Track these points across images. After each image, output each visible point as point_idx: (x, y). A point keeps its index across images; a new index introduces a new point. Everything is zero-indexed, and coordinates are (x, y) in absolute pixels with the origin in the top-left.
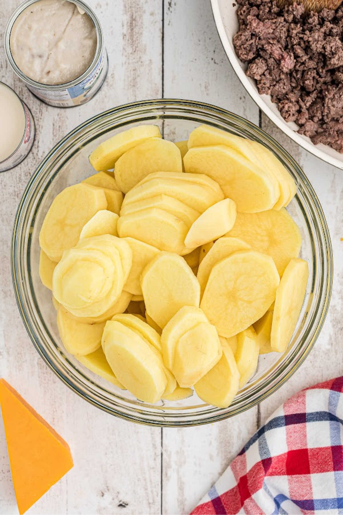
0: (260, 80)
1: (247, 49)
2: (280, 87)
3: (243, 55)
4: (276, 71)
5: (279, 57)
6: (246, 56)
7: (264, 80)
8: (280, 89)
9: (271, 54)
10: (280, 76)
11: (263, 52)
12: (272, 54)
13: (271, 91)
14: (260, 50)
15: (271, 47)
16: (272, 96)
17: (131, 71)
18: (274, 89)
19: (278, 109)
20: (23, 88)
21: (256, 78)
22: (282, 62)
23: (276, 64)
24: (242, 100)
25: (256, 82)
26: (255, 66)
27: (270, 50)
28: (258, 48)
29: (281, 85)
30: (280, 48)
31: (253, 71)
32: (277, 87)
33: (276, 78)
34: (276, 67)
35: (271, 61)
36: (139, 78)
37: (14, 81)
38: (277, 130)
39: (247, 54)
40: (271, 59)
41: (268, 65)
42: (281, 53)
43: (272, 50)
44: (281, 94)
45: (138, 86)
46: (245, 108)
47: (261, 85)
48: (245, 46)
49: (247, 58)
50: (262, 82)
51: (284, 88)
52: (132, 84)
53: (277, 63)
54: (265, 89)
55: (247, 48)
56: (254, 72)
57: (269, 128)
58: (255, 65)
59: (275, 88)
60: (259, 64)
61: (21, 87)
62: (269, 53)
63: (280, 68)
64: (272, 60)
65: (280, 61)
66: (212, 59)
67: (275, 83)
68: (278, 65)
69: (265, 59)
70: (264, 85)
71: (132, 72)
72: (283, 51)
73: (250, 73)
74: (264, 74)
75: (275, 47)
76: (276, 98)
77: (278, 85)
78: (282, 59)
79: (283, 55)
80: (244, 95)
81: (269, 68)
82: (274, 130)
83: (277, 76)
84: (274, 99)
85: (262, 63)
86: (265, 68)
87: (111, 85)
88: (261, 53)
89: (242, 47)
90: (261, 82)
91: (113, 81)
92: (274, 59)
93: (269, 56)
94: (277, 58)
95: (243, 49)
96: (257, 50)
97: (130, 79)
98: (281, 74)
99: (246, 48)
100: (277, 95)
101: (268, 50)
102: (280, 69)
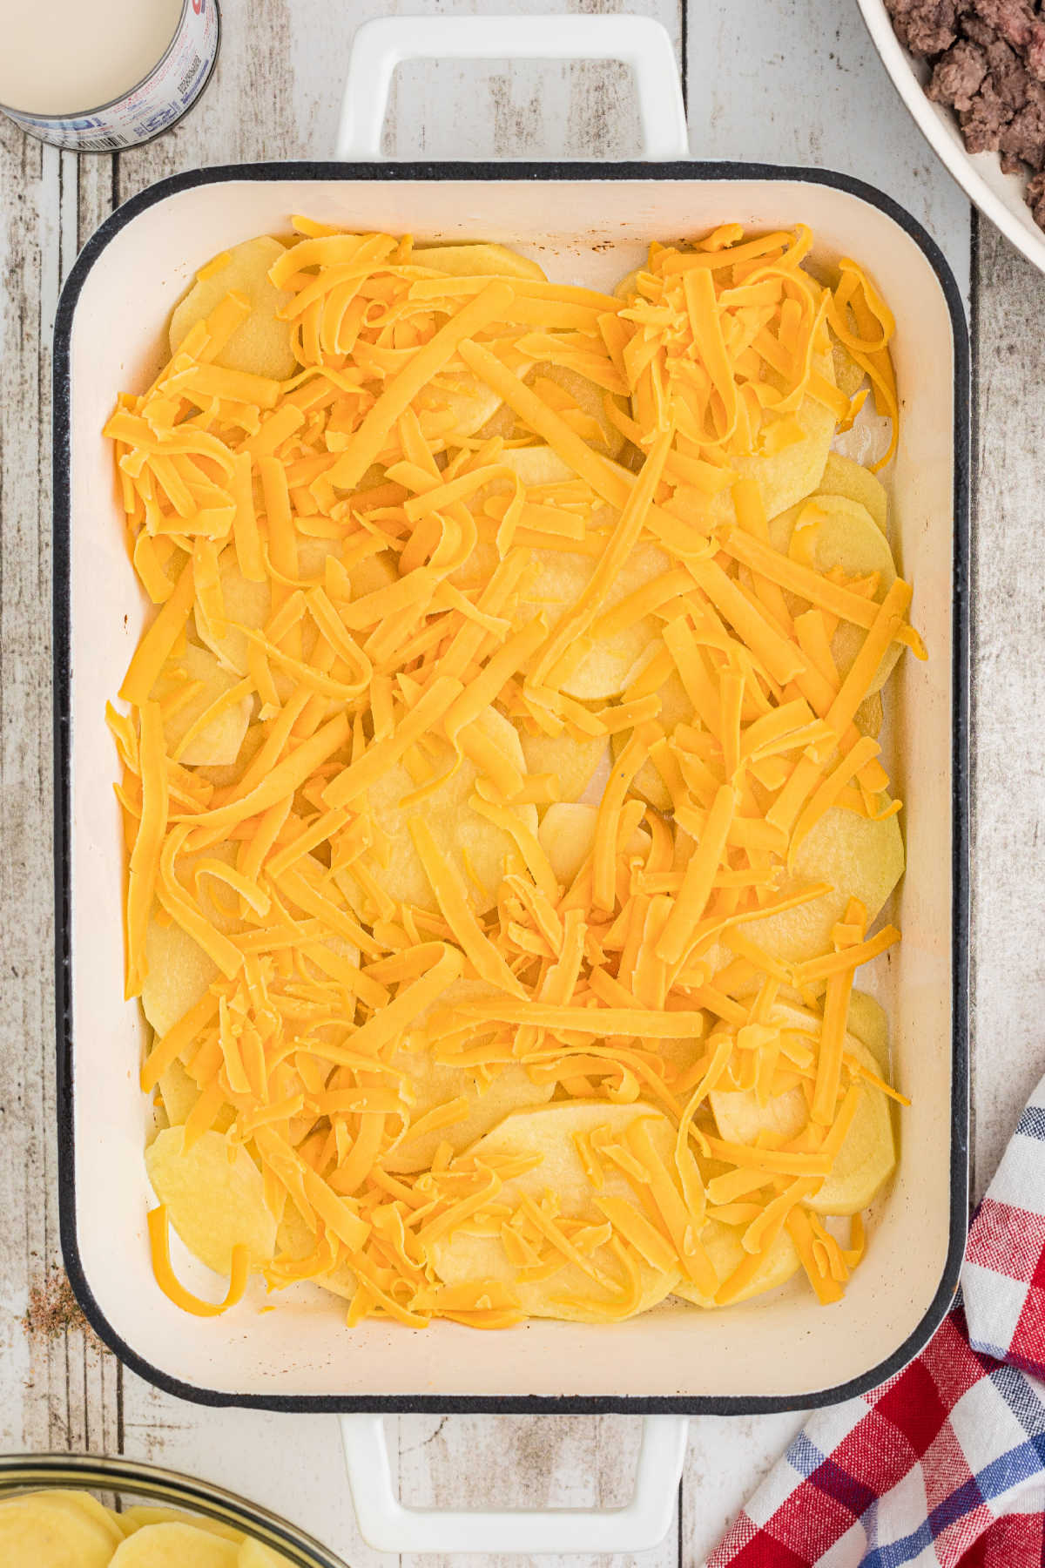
0: (971, 111)
1: (929, 20)
2: (1027, 127)
3: (922, 39)
4: (1012, 81)
5: (1023, 38)
6: (930, 42)
7: (981, 111)
8: (1026, 135)
9: (998, 28)
10: (1024, 92)
11: (975, 25)
12: (1001, 30)
13: (1000, 141)
14: (963, 18)
15: (998, 9)
16: (1003, 155)
17: (588, 91)
18: (1008, 134)
19: (1026, 200)
20: (267, 142)
21: (958, 106)
22: (1034, 51)
23: (1013, 57)
24: (919, 178)
25: (958, 119)
26: (953, 72)
27: (994, 16)
28: (959, 12)
29: (1030, 119)
30: (1024, 10)
31: (951, 88)
32: (1017, 127)
33: (1013, 99)
34: (1013, 66)
35: (999, 51)
36: (613, 111)
37: (242, 121)
38: (1024, 268)
39: (935, 35)
40: (998, 43)
41: (988, 63)
42: (1028, 25)
43: (1000, 18)
44: (1030, 148)
45: (609, 137)
46: (929, 202)
47: (972, 125)
48: (924, 11)
49: (934, 47)
50: (976, 116)
51: (1038, 130)
52: (593, 131)
53: (1017, 55)
54: (984, 137)
55: (931, 16)
56: (953, 90)
57: (1000, 260)
58: (954, 67)
59: (1011, 130)
60: (966, 65)
61: (260, 141)
62: (993, 26)
63: (1028, 69)
64: (1002, 46)
65: (1024, 47)
66: (832, 57)
67: (1010, 115)
68: (1019, 62)
69: (980, 46)
70: (982, 126)
71: (593, 96)
72: (1033, 17)
73: (940, 90)
74: (979, 93)
75: (1010, 7)
76: (1014, 159)
77: (1019, 121)
78: (1030, 42)
79: (1035, 30)
80: (927, 164)
81: (991, 71)
82: (1014, 268)
83: (1016, 94)
84: (1009, 164)
85: (973, 58)
86: (981, 73)
87: (530, 135)
88: (967, 26)
89: (915, 14)
90: (973, 117)
91: (536, 120)
92: (1006, 41)
93: (991, 35)
94: (1018, 39)
95: (920, 23)
96: (958, 21)
97: (585, 116)
98: (1029, 86)
99: (926, 16)
100: (1017, 150)
101: (989, 16)
102: (1027, 73)
